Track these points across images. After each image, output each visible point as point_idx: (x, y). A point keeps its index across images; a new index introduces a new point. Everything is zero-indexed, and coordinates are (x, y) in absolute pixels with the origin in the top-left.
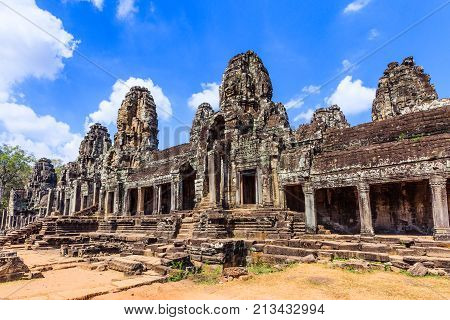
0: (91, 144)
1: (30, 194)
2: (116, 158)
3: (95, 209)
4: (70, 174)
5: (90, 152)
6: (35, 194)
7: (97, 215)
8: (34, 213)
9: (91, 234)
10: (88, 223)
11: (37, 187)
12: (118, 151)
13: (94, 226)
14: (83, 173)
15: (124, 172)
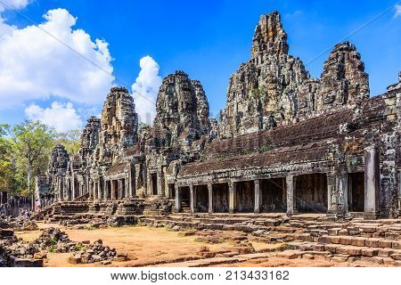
0: (89, 137)
1: (51, 179)
2: (101, 154)
3: (87, 196)
4: (73, 166)
5: (88, 144)
6: (54, 180)
7: (89, 200)
8: (53, 196)
9: (84, 214)
10: (82, 206)
11: (55, 172)
12: (101, 148)
13: (86, 208)
14: (84, 164)
15: (104, 167)
